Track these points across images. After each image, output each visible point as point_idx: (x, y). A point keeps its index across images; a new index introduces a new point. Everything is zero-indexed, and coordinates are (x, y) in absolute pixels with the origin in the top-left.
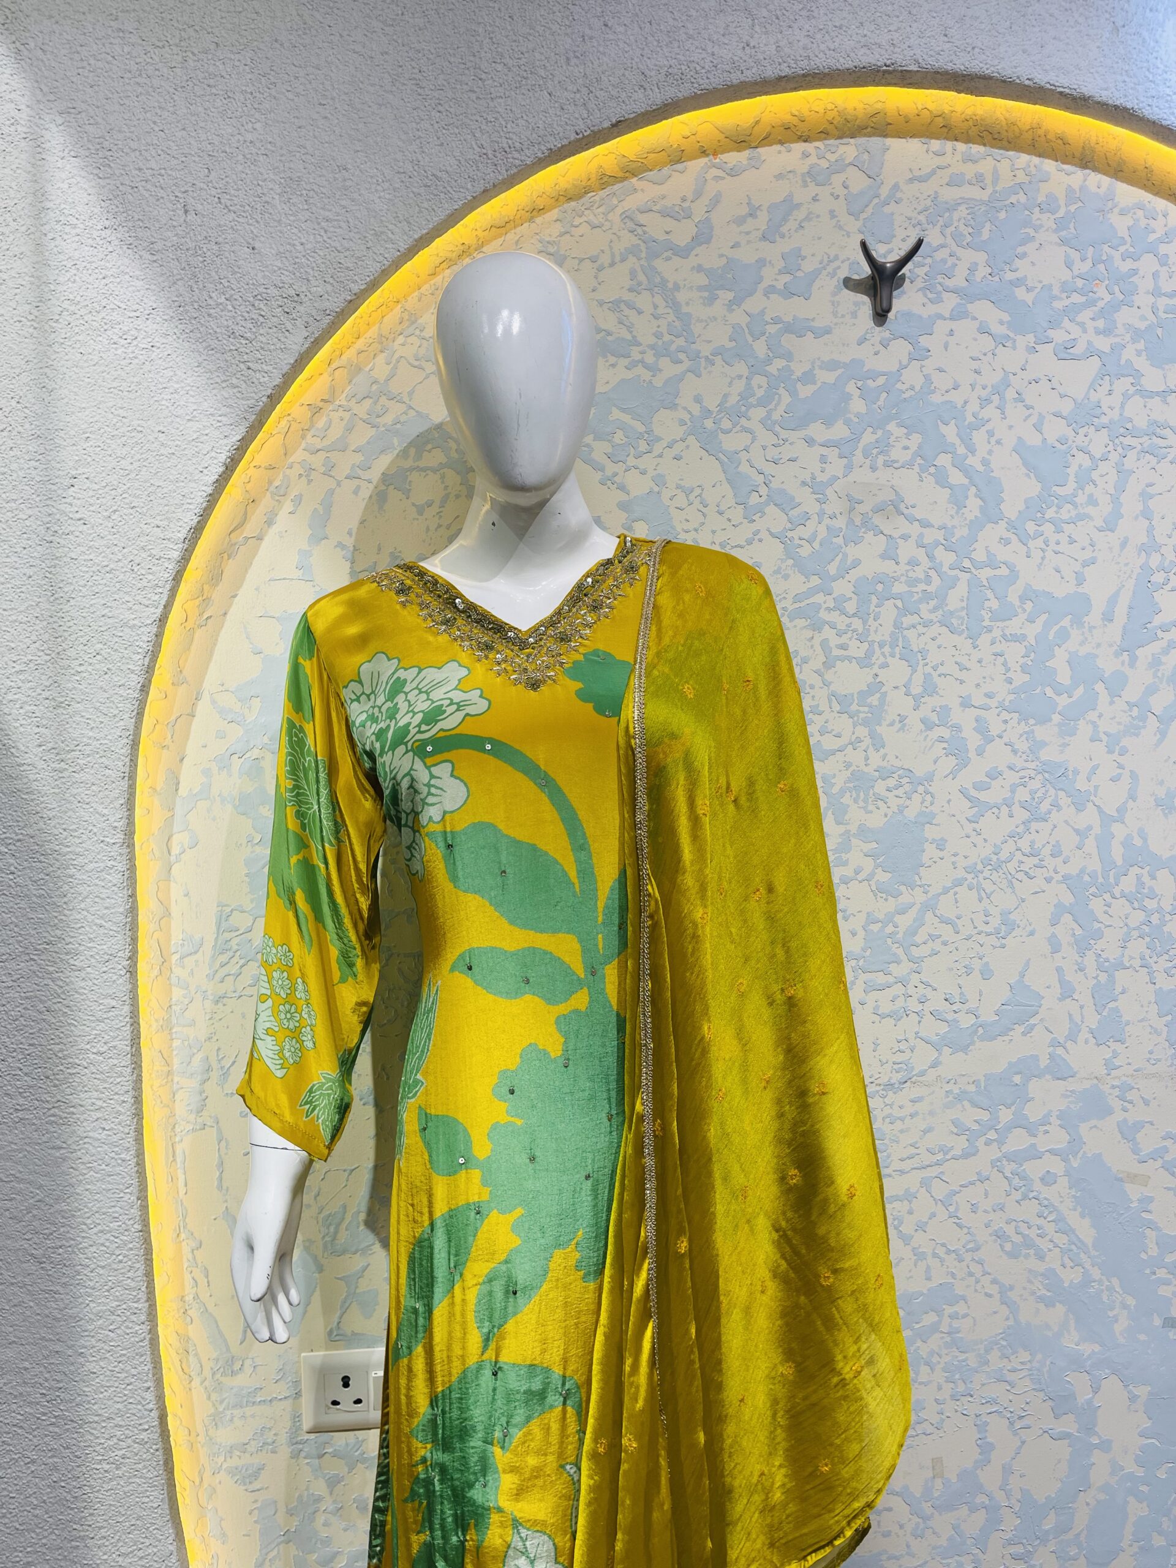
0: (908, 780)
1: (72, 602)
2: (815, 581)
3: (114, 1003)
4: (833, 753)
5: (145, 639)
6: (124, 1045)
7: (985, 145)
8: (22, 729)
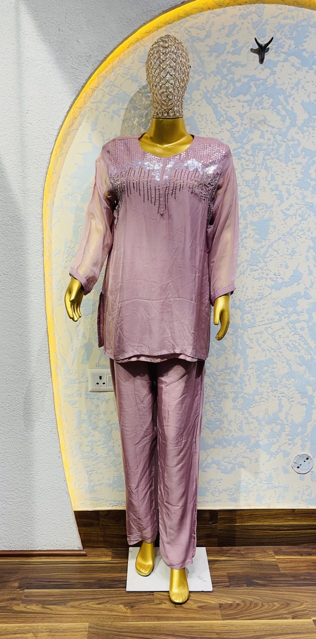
0: (265, 207)
1: (28, 147)
2: (239, 145)
3: (39, 264)
4: (243, 198)
5: (48, 158)
6: (41, 276)
7: (295, 6)
8: (14, 184)
